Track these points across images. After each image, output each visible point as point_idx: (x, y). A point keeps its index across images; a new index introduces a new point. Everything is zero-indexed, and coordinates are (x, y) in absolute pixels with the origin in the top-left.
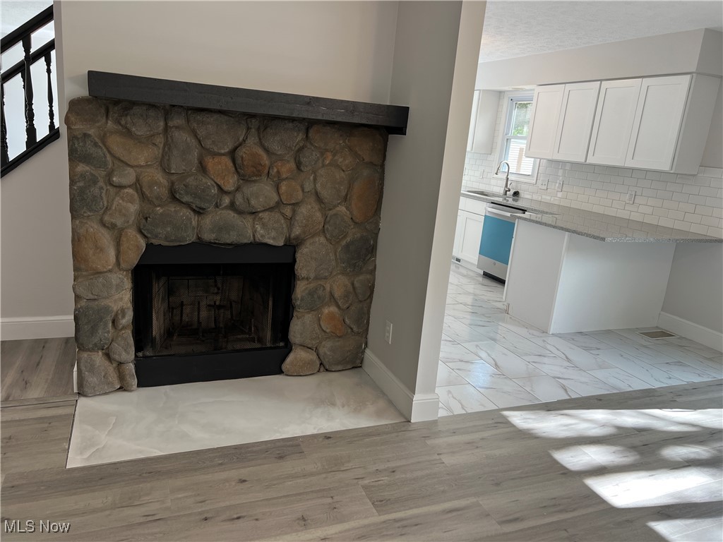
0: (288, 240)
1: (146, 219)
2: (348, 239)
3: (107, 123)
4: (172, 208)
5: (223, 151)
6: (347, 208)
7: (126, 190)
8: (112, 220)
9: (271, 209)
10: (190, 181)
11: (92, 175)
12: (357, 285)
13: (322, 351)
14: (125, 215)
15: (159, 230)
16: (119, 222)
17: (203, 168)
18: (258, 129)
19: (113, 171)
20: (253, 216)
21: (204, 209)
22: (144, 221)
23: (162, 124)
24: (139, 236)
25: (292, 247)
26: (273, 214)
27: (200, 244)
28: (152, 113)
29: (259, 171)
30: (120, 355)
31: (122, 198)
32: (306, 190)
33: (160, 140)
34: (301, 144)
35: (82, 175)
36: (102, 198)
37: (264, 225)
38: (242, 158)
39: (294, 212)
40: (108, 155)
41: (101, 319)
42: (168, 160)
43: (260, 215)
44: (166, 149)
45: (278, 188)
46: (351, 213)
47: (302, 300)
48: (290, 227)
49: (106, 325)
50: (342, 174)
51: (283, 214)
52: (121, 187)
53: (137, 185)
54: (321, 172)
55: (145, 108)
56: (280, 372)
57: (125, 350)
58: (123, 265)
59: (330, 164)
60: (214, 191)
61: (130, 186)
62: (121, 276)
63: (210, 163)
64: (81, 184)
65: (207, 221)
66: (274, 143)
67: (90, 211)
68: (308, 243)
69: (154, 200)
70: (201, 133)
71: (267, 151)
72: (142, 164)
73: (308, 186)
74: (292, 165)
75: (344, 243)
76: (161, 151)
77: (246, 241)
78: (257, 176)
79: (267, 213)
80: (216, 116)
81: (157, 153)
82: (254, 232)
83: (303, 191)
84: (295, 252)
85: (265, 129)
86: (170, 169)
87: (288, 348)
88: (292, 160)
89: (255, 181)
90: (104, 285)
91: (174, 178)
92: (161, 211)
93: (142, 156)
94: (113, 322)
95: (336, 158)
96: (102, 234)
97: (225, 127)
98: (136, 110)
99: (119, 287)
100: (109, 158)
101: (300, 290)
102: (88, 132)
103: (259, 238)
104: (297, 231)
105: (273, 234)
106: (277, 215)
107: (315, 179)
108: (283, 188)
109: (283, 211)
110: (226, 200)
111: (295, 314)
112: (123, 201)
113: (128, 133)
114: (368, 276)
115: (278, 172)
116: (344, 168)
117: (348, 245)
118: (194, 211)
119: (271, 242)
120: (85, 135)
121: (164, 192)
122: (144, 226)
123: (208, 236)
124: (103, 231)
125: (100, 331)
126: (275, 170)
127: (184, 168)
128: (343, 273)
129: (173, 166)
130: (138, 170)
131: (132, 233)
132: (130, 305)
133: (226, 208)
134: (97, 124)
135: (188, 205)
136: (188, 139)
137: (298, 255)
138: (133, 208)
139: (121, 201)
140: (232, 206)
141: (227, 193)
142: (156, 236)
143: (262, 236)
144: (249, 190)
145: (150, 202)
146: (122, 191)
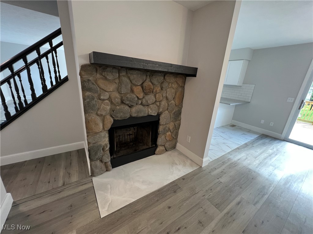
0: (158, 113)
1: (113, 111)
2: (174, 111)
3: (97, 75)
4: (122, 106)
5: (139, 84)
6: (174, 101)
7: (106, 101)
8: (101, 113)
9: (153, 104)
10: (128, 96)
11: (92, 96)
12: (176, 125)
13: (166, 146)
14: (106, 111)
15: (118, 115)
16: (104, 113)
17: (132, 91)
18: (150, 76)
19: (100, 94)
20: (148, 106)
21: (133, 106)
22: (112, 112)
23: (118, 75)
24: (111, 118)
25: (159, 115)
26: (154, 105)
27: (131, 118)
28: (114, 70)
29: (150, 91)
30: (106, 160)
31: (104, 104)
32: (163, 96)
33: (117, 81)
34: (162, 81)
35: (88, 96)
36: (96, 105)
37: (151, 109)
38: (145, 86)
39: (160, 104)
40: (98, 88)
41: (99, 149)
42: (121, 89)
43: (150, 106)
44: (120, 84)
45: (155, 96)
46: (175, 103)
47: (161, 132)
48: (159, 109)
49: (100, 151)
50: (174, 90)
51: (156, 105)
52: (104, 100)
53: (110, 99)
54: (168, 90)
55: (111, 68)
56: (154, 154)
57: (108, 158)
58: (106, 129)
59: (171, 87)
60: (136, 99)
61: (107, 100)
62: (105, 133)
63: (135, 89)
64: (88, 100)
65: (134, 110)
66: (155, 81)
67: (92, 111)
68: (163, 113)
69: (116, 104)
70: (132, 78)
71: (152, 83)
72: (111, 91)
73: (164, 95)
74: (160, 88)
75: (173, 112)
76: (118, 85)
77: (146, 115)
79: (152, 105)
80: (137, 71)
81: (116, 86)
82: (148, 112)
83: (162, 96)
84: (159, 117)
85: (152, 76)
86: (121, 92)
87: (157, 146)
89: (148, 94)
90: (99, 137)
91: (122, 95)
92: (119, 108)
93: (111, 87)
94: (103, 149)
95: (172, 85)
96: (97, 119)
98: (108, 69)
99: (104, 137)
100: (98, 89)
101: (161, 128)
102: (89, 79)
103: (150, 114)
104: (161, 110)
105: (154, 112)
106: (155, 105)
107: (166, 93)
108: (157, 96)
109: (157, 104)
110: (140, 102)
111: (159, 136)
112: (105, 105)
113: (106, 79)
114: (179, 122)
115: (156, 91)
116: (174, 88)
117: (174, 113)
118: (129, 106)
119: (153, 114)
120: (89, 80)
121: (119, 100)
122: (113, 114)
123: (134, 115)
124: (98, 117)
125: (99, 154)
126: (155, 90)
127: (126, 91)
128: (172, 121)
129: (122, 91)
130: (110, 93)
131: (108, 117)
132: (108, 142)
133: (140, 104)
134: (93, 75)
135: (128, 105)
136: (127, 80)
137: (160, 118)
138: (108, 108)
139: (104, 106)
140: (142, 104)
141: (140, 99)
142: (117, 117)
143: (151, 113)
144: (147, 97)
145: (115, 105)
146: (104, 101)
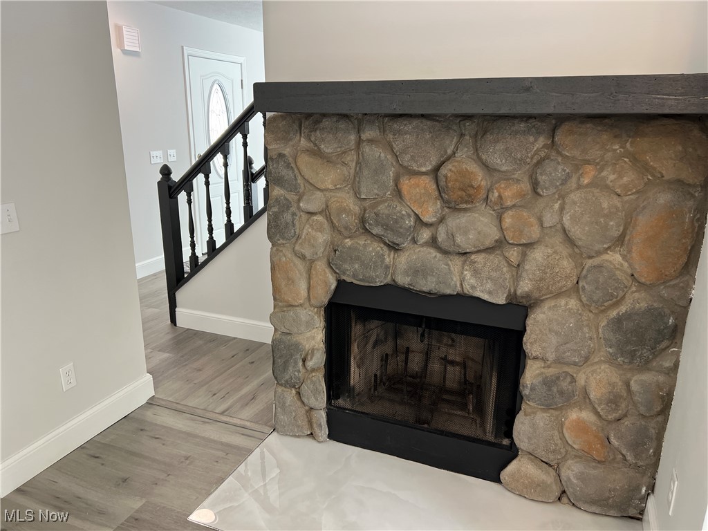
0: (512, 297)
1: (335, 251)
2: (623, 309)
3: (300, 140)
4: (362, 241)
5: (424, 169)
6: (624, 257)
7: (315, 218)
8: (301, 250)
9: (488, 250)
10: (382, 208)
11: (285, 198)
14: (313, 246)
17: (398, 193)
18: (476, 136)
19: (304, 194)
20: (463, 258)
21: (398, 245)
22: (333, 254)
23: (353, 137)
24: (328, 271)
26: (492, 257)
28: (342, 125)
31: (311, 226)
32: (546, 225)
33: (351, 158)
34: (543, 154)
35: (277, 199)
36: (294, 225)
37: (476, 272)
38: (446, 177)
39: (524, 255)
40: (299, 177)
41: (291, 356)
42: (359, 182)
43: (473, 257)
44: (358, 169)
45: (500, 219)
46: (631, 266)
47: (532, 389)
48: (517, 278)
49: (296, 363)
51: (506, 259)
52: (311, 214)
53: (326, 212)
54: (575, 196)
55: (335, 119)
57: (314, 395)
58: (313, 302)
59: (592, 185)
60: (410, 222)
61: (320, 213)
63: (406, 184)
64: (275, 209)
65: (403, 260)
66: (496, 155)
67: (283, 239)
68: (546, 306)
69: (343, 230)
70: (397, 146)
71: (486, 166)
72: (330, 187)
73: (549, 220)
74: (526, 186)
75: (613, 314)
76: (352, 171)
78: (466, 202)
79: (483, 255)
81: (346, 173)
82: (462, 280)
83: (542, 225)
84: (526, 316)
85: (485, 133)
88: (526, 179)
89: (465, 210)
91: (367, 204)
92: (350, 243)
93: (328, 178)
94: (304, 361)
95: (604, 174)
96: (294, 265)
97: (428, 136)
98: (326, 123)
100: (300, 180)
101: (531, 375)
103: (468, 290)
105: (489, 286)
106: (495, 259)
108: (508, 220)
109: (507, 255)
111: (523, 406)
112: (313, 229)
113: (316, 153)
114: (661, 378)
115: (500, 197)
116: (619, 191)
117: (618, 321)
119: (485, 297)
120: (281, 156)
121: (352, 221)
122: (333, 260)
123: (403, 280)
126: (496, 194)
129: (363, 190)
130: (328, 194)
131: (321, 266)
132: (322, 346)
133: (426, 244)
134: (291, 143)
135: (379, 238)
136: (382, 155)
138: (322, 238)
139: (310, 230)
140: (433, 242)
141: (427, 225)
143: (473, 287)
144: (456, 222)
145: (340, 233)
146: (312, 218)
